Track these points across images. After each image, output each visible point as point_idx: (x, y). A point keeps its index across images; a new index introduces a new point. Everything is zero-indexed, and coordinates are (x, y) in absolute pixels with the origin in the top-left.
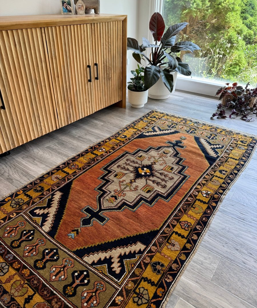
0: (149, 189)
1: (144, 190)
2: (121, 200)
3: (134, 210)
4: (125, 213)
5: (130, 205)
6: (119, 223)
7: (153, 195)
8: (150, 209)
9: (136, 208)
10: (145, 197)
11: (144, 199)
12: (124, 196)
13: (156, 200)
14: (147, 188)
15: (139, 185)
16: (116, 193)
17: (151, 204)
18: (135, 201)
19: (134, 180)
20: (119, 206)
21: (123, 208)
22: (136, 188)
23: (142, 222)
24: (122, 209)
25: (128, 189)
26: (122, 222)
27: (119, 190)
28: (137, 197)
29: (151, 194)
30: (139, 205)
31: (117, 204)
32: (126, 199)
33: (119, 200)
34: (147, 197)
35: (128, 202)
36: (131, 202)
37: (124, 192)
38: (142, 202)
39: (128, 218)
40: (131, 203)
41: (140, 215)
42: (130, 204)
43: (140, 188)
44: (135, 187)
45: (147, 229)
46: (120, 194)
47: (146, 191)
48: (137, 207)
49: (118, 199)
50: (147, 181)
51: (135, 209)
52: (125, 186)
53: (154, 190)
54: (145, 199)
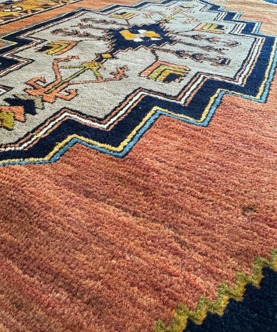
0: (172, 72)
1: (155, 74)
2: (55, 114)
3: (120, 148)
4: (69, 167)
5: (98, 130)
6: (19, 240)
7: (195, 86)
8: (199, 134)
9: (130, 136)
10: (165, 95)
11: (161, 100)
12: (69, 97)
13: (212, 99)
14: (162, 68)
15: (130, 64)
16: (35, 88)
17: (198, 117)
18: (122, 112)
19: (111, 53)
20: (42, 140)
21: (61, 144)
22: (121, 71)
23: (179, 209)
24: (56, 149)
25: (88, 76)
26: (45, 229)
27: (48, 81)
28: (126, 98)
29: (184, 83)
30: (141, 124)
31: (33, 131)
32: (78, 109)
33: (41, 116)
34: (169, 94)
35: (88, 117)
36: (101, 117)
37: (70, 87)
38: (152, 111)
39: (88, 194)
40: (100, 120)
41: (158, 172)
42: (96, 125)
43: (137, 72)
44: (115, 71)
45: (233, 262)
46: (55, 93)
47: (162, 77)
48: (134, 132)
49: (37, 110)
50: (155, 55)
51: (125, 143)
52: (78, 70)
53: (192, 73)
54: (165, 102)
